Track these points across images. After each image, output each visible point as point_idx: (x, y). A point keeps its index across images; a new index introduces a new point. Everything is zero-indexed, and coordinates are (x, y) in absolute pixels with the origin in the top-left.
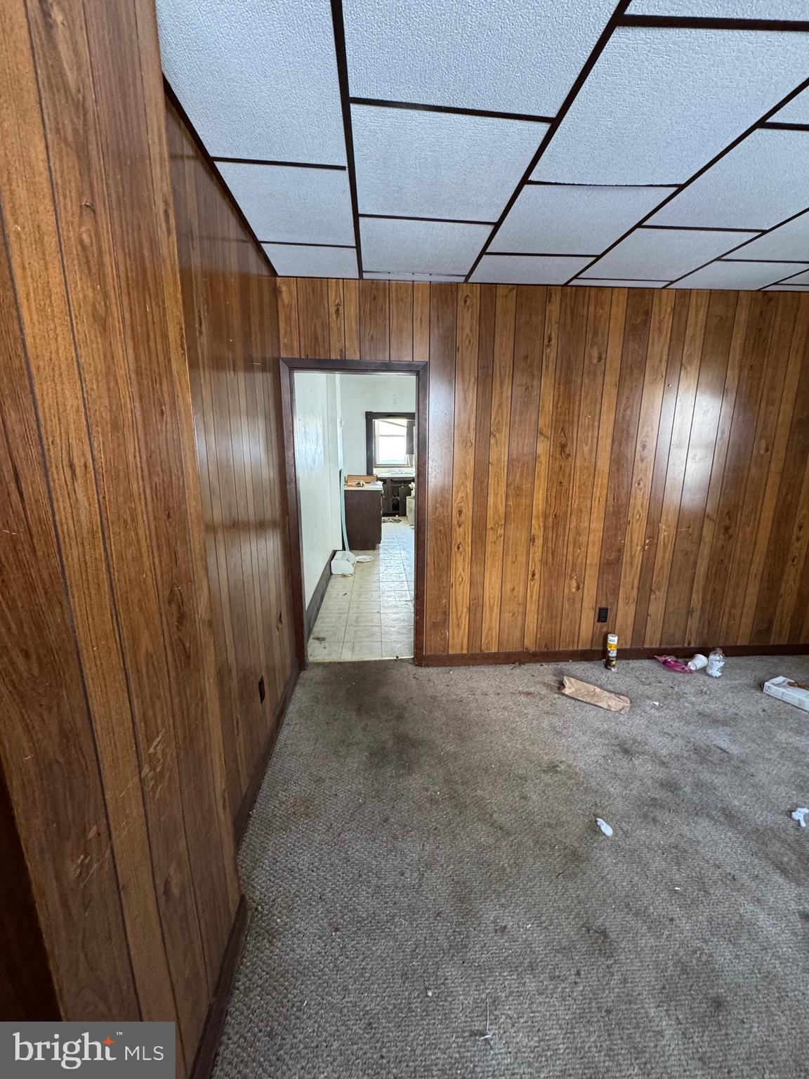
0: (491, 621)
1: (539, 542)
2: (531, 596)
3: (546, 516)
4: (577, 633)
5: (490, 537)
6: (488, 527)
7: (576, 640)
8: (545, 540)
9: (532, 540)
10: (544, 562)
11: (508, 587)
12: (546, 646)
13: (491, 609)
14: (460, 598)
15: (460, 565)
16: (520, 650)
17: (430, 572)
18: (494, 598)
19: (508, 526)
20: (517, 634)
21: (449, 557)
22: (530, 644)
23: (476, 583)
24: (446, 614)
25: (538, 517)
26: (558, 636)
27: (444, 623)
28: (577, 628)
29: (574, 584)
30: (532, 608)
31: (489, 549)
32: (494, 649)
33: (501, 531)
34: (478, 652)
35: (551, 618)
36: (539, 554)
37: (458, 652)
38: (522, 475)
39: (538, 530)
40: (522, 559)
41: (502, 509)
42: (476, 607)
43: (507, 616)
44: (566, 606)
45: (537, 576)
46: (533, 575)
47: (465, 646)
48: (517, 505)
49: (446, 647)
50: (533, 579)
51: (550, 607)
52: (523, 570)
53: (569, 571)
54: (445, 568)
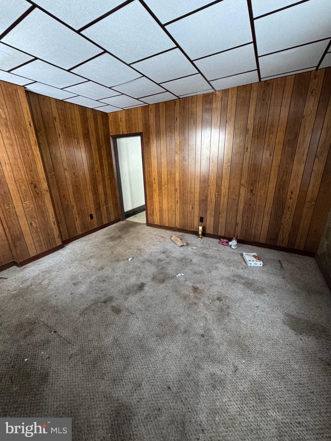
0: (166, 215)
1: (178, 191)
2: (177, 209)
3: (180, 182)
4: (193, 225)
5: (163, 188)
6: (163, 184)
7: (193, 227)
8: (180, 190)
9: (176, 190)
10: (180, 198)
11: (170, 205)
12: (183, 227)
13: (165, 212)
14: (156, 207)
15: (156, 196)
16: (175, 227)
17: (148, 198)
18: (166, 208)
19: (168, 184)
20: (174, 221)
21: (152, 193)
22: (178, 225)
23: (161, 203)
24: (153, 211)
25: (177, 182)
26: (186, 224)
27: (152, 214)
28: (193, 222)
29: (191, 207)
30: (178, 213)
31: (163, 191)
32: (167, 225)
33: (166, 186)
34: (162, 225)
35: (184, 218)
36: (179, 195)
37: (157, 224)
38: (171, 168)
39: (178, 187)
40: (173, 196)
41: (166, 179)
42: (161, 210)
43: (170, 215)
44: (189, 214)
45: (178, 203)
46: (177, 202)
47: (159, 222)
48: (171, 177)
49: (154, 222)
50: (177, 203)
51: (183, 214)
52: (174, 201)
53: (189, 201)
54: (152, 197)
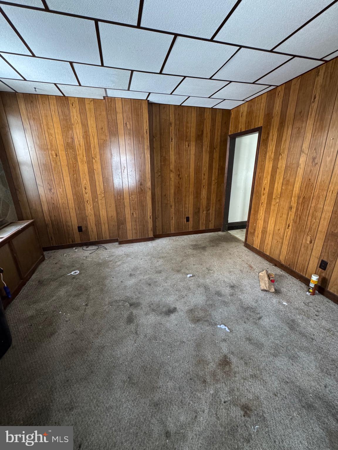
0: (269, 239)
1: (294, 210)
2: (286, 236)
3: (299, 197)
4: (306, 268)
5: (273, 203)
6: (273, 197)
7: (305, 270)
8: (297, 209)
9: (291, 208)
10: (295, 222)
11: (277, 228)
12: (289, 265)
13: (269, 236)
14: (259, 227)
15: (261, 211)
16: (277, 260)
17: (252, 212)
18: (271, 230)
19: (281, 198)
20: (277, 252)
21: (258, 208)
22: (282, 259)
23: (266, 222)
24: (255, 230)
25: (295, 197)
26: (296, 263)
27: (253, 233)
28: (307, 263)
29: (309, 239)
30: (286, 242)
31: (272, 207)
32: (268, 254)
33: (278, 201)
34: (262, 251)
35: (294, 252)
36: (293, 216)
37: (256, 247)
38: (290, 175)
39: (294, 205)
40: (285, 216)
41: (280, 190)
42: (264, 232)
43: (275, 242)
44: (303, 249)
45: (290, 227)
46: (289, 226)
47: (258, 247)
48: (286, 189)
49: (253, 244)
50: (288, 228)
51: (294, 246)
52: (284, 223)
53: (307, 230)
54: (257, 212)
